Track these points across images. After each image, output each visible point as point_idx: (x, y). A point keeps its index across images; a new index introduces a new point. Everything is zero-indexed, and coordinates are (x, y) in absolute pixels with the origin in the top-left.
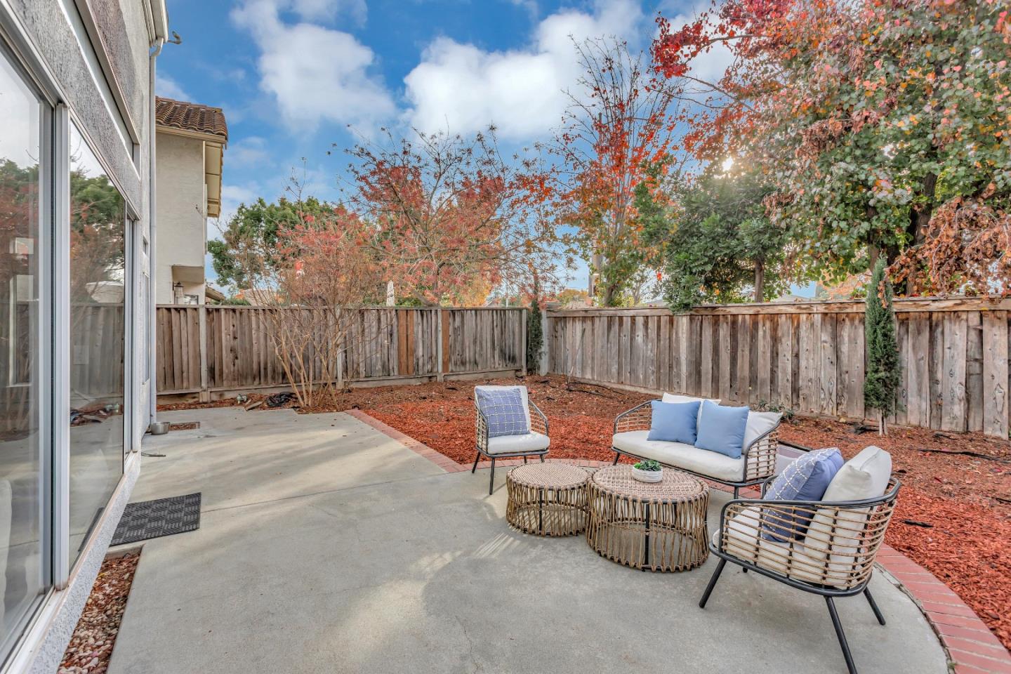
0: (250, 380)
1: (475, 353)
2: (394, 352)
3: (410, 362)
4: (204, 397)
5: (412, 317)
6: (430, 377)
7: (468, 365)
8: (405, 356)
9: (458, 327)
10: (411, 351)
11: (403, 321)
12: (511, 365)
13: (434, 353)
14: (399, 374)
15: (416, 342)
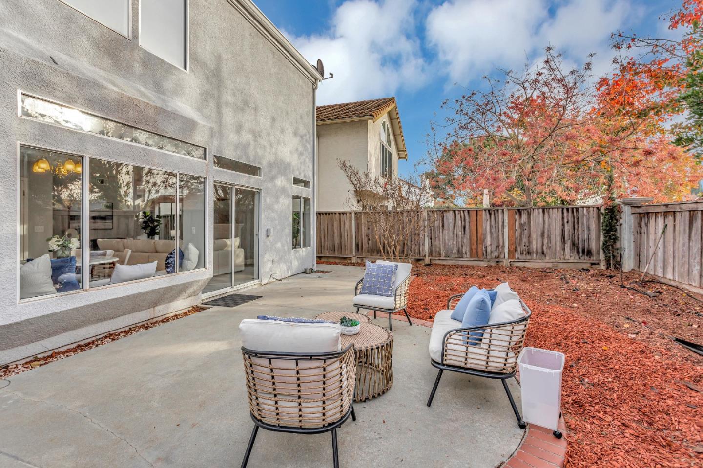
0: (376, 253)
1: (543, 245)
2: (466, 241)
3: (479, 249)
4: (354, 260)
5: (481, 215)
6: (498, 262)
7: (535, 255)
8: (475, 244)
9: (525, 223)
10: (480, 240)
11: (474, 218)
12: (585, 259)
13: (501, 243)
14: (471, 256)
15: (485, 234)
